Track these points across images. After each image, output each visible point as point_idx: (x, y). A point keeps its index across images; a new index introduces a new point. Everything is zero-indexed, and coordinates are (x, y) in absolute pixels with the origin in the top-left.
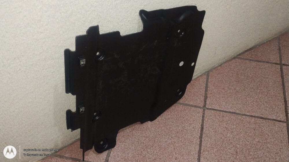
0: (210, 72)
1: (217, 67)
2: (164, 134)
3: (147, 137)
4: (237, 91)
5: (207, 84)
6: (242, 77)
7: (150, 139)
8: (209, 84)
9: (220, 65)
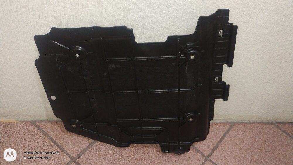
0: (236, 125)
1: (247, 123)
2: (150, 162)
3: (131, 155)
4: (253, 160)
5: (225, 135)
6: (268, 148)
7: (132, 159)
8: (227, 136)
9: (251, 123)
